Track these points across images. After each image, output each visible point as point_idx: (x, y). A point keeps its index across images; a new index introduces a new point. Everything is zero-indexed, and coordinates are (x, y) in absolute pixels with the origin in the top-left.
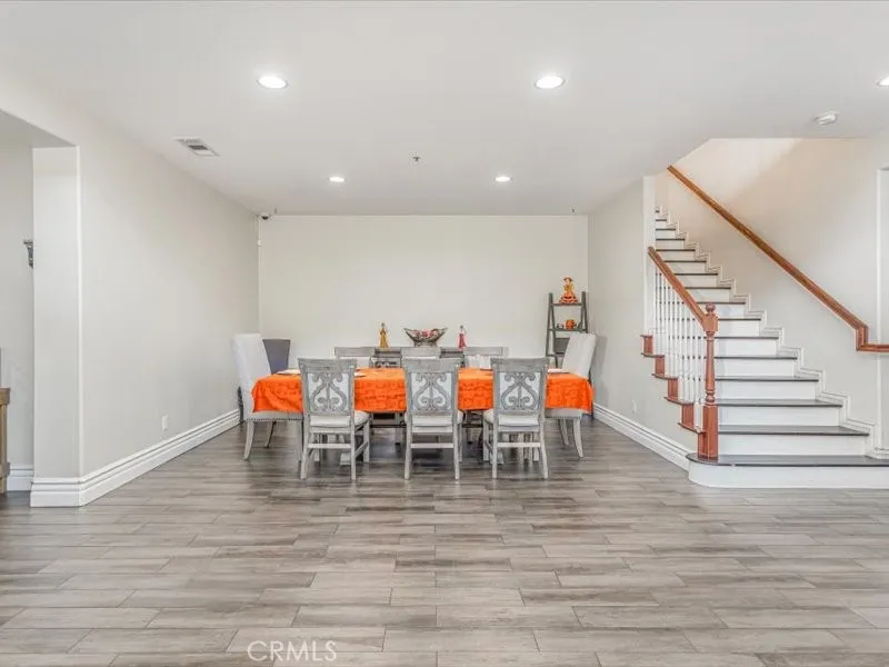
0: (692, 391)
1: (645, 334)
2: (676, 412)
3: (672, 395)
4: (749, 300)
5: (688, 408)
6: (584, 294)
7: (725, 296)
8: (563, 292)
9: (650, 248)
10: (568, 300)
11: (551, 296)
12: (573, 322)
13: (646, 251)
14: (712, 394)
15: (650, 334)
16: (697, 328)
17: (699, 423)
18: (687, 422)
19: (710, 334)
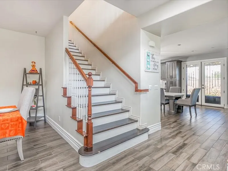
0: (82, 113)
1: (64, 87)
2: (75, 124)
3: (74, 116)
4: (101, 74)
5: (80, 122)
6: (41, 69)
7: (93, 72)
8: (31, 68)
9: (66, 49)
10: (33, 72)
11: (25, 69)
12: (36, 82)
13: (64, 49)
14: (90, 117)
15: (66, 87)
16: (84, 84)
17: (84, 129)
18: (79, 130)
19: (90, 87)
